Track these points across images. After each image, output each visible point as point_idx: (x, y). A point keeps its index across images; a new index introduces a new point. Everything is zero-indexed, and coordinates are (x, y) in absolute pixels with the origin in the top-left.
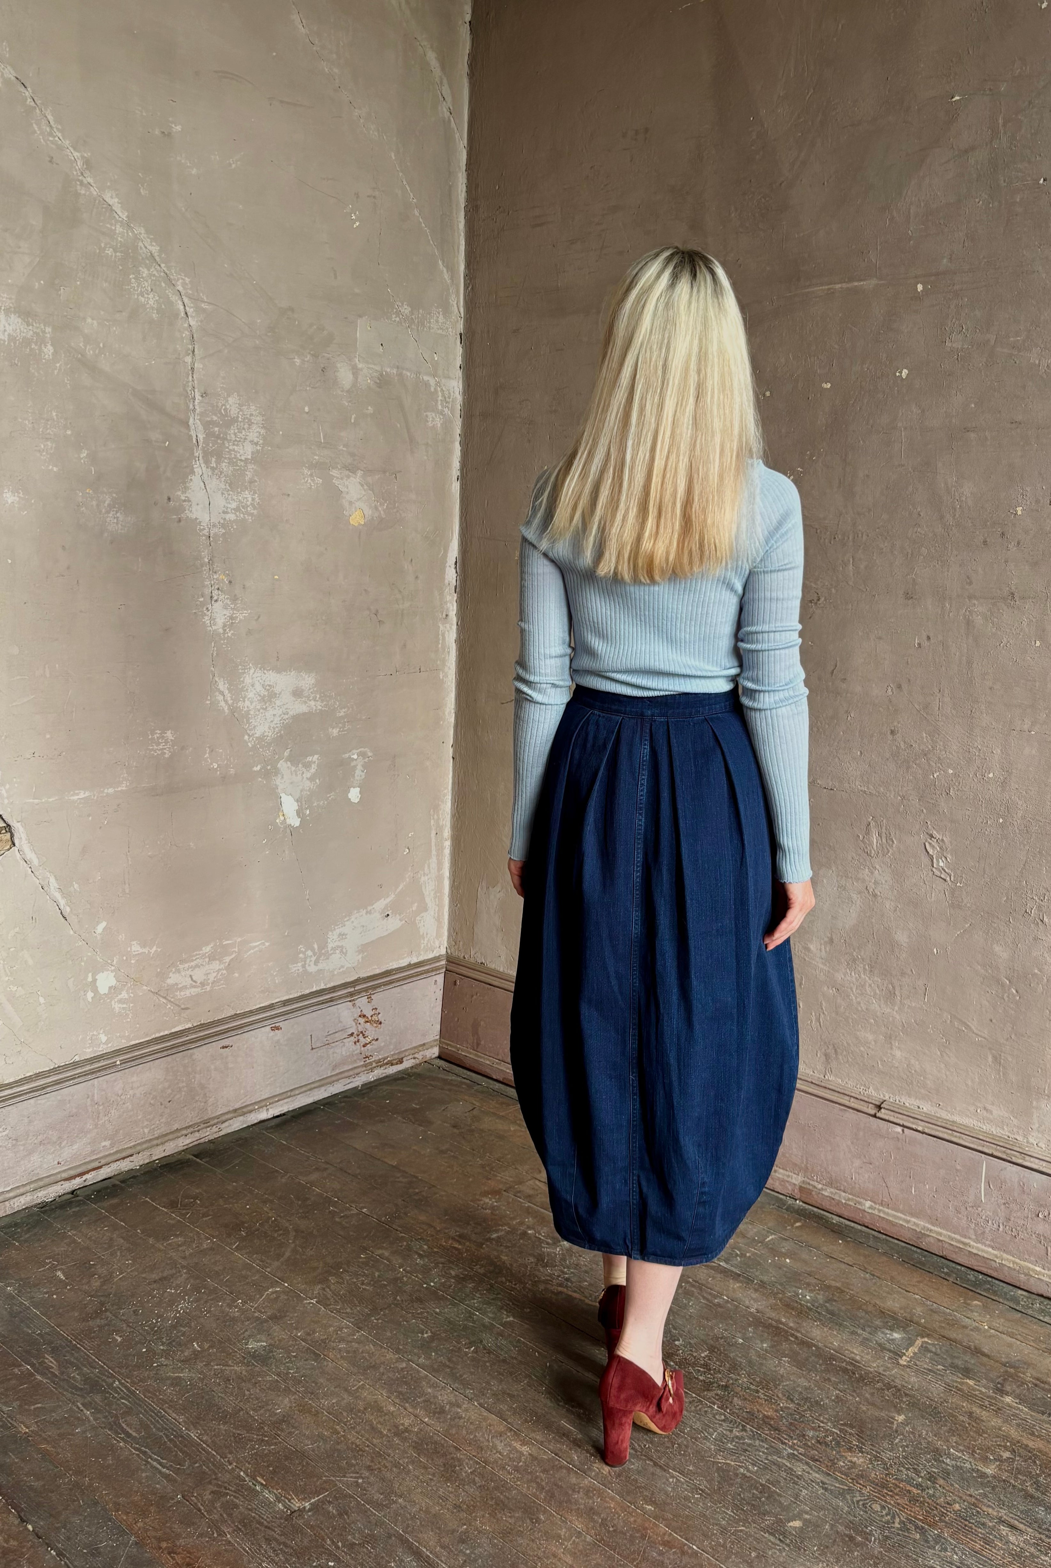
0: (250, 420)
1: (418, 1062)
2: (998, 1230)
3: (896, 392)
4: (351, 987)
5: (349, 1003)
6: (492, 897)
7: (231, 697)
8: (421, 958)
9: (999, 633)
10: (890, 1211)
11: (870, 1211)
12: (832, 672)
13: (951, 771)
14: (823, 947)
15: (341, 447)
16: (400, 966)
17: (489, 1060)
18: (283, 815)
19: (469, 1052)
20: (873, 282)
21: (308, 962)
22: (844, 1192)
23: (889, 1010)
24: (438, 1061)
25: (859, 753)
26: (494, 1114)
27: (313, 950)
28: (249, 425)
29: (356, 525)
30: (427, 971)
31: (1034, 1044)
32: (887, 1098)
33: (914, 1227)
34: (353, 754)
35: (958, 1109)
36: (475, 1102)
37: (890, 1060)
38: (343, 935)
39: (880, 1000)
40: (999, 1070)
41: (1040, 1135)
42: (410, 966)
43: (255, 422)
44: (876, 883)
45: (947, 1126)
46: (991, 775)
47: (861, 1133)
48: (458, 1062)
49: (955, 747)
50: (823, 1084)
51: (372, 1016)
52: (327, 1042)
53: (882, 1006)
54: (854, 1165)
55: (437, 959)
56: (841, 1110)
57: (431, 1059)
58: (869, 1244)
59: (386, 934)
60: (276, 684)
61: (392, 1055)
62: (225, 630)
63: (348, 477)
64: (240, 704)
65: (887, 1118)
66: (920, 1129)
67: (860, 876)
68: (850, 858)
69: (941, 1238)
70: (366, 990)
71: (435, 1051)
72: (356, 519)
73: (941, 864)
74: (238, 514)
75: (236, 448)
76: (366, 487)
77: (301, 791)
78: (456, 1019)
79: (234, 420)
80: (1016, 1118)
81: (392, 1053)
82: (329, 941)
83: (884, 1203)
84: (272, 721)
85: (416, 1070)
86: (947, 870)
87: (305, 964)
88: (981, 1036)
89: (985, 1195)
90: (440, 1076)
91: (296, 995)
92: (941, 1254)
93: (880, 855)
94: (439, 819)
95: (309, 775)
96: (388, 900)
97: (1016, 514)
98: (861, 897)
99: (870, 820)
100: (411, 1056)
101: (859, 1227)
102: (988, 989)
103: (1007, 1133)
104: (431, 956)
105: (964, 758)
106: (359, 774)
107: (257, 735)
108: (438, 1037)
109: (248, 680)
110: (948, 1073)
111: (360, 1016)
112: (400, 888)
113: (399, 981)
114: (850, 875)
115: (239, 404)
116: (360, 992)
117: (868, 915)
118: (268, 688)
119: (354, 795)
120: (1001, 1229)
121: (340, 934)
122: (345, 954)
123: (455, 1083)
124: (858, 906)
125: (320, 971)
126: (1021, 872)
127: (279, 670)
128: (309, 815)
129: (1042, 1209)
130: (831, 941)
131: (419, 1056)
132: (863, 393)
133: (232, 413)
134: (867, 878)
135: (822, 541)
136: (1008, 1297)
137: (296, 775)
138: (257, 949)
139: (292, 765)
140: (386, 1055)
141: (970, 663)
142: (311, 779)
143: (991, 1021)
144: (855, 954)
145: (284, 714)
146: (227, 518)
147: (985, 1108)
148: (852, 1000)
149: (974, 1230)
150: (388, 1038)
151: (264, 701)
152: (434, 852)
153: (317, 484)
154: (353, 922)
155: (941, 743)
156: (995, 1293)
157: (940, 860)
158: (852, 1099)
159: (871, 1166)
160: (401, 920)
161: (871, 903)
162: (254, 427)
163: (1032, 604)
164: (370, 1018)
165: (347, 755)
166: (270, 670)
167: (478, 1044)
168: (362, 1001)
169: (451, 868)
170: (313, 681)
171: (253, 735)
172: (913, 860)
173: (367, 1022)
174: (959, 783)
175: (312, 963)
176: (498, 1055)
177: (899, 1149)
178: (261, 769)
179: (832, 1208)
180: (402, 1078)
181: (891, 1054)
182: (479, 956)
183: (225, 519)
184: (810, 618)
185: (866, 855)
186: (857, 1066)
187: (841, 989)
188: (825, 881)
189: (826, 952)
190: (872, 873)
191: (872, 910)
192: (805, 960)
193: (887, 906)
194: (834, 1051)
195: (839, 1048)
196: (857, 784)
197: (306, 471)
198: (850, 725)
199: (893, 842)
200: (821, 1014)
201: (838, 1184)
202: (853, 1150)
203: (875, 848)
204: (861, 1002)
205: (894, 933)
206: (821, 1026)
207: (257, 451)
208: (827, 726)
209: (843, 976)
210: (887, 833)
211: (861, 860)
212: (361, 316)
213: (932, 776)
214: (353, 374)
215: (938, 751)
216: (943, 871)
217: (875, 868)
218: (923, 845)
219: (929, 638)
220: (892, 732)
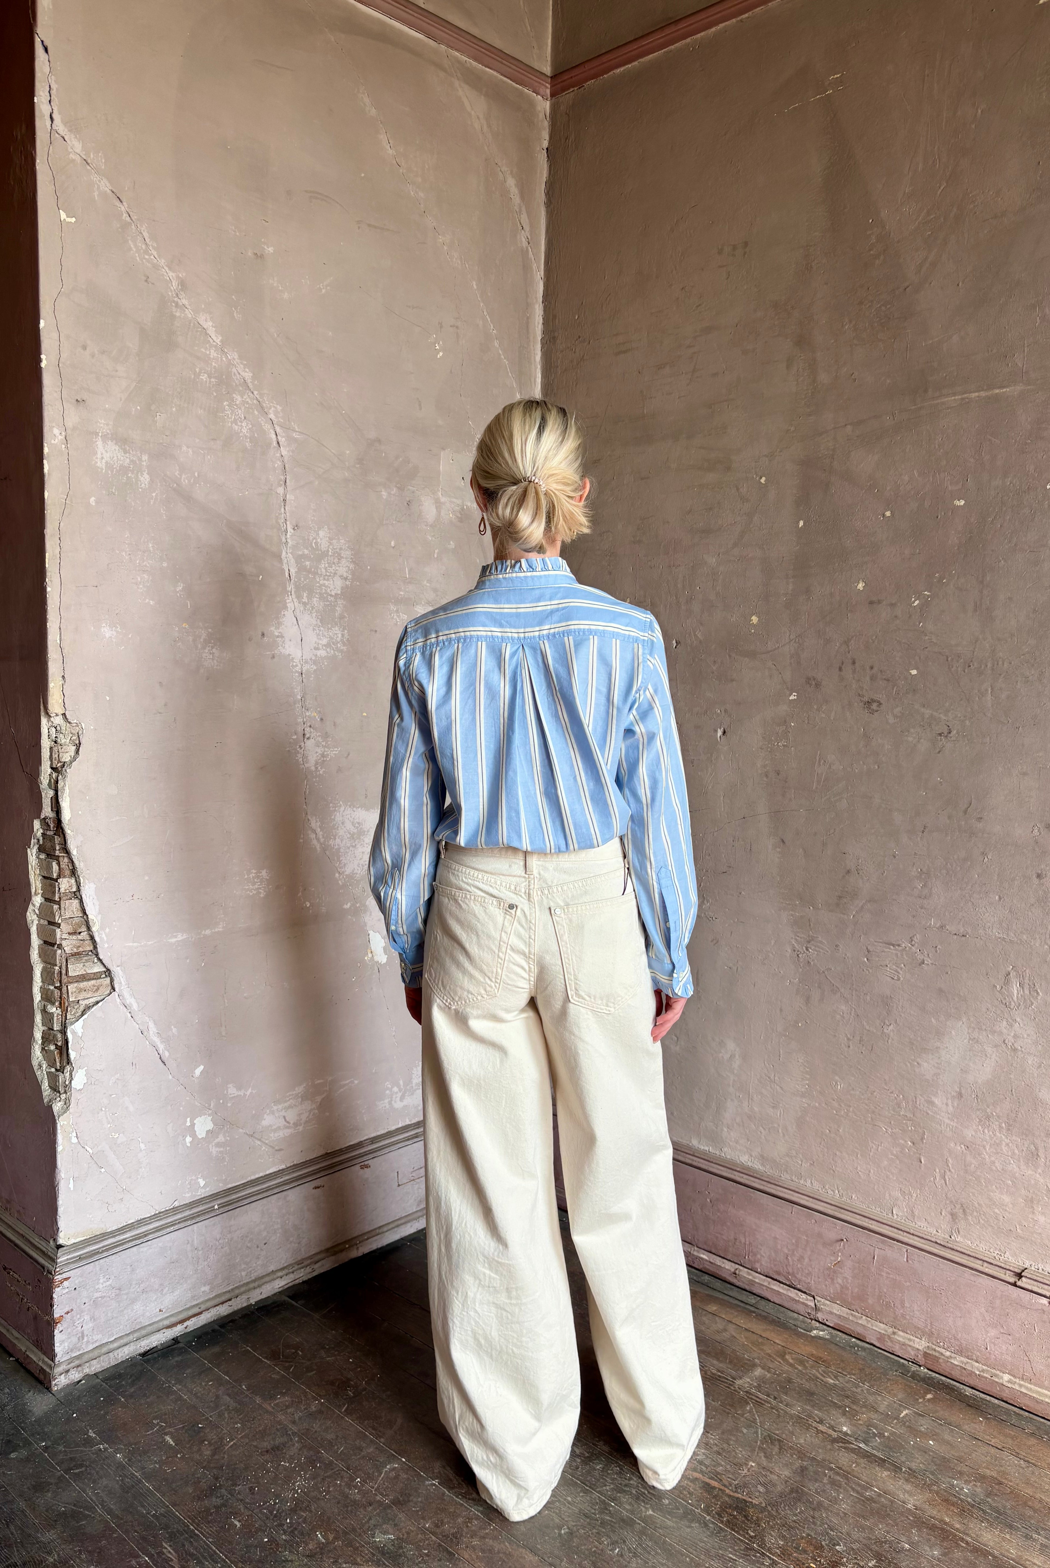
0: (339, 555)
3: (1046, 506)
7: (323, 836)
10: (1032, 1387)
11: (1010, 1385)
12: (963, 813)
14: (949, 1100)
15: (425, 583)
18: (371, 952)
20: (1019, 388)
21: (394, 1098)
22: (977, 1362)
23: (1030, 1172)
25: (997, 897)
27: (398, 1086)
28: (339, 559)
32: (1027, 1265)
37: (1031, 1225)
39: (1019, 1161)
43: (345, 556)
44: (1016, 1037)
47: (998, 1302)
50: (949, 1246)
53: (1022, 1167)
54: (989, 1334)
56: (973, 1275)
58: (1013, 1424)
60: (365, 821)
62: (317, 768)
64: (331, 842)
65: (1029, 1287)
67: (997, 1028)
68: (984, 1010)
74: (328, 650)
75: (326, 583)
79: (325, 554)
83: (1026, 1378)
87: (391, 1101)
91: (383, 1132)
93: (1023, 1007)
98: (997, 1051)
99: (1010, 969)
101: (996, 1401)
107: (348, 876)
109: (338, 818)
114: (984, 1027)
115: (329, 538)
117: (1005, 1070)
118: (358, 825)
124: (993, 1060)
125: (405, 1107)
127: (367, 808)
132: (1004, 509)
133: (322, 546)
134: (1005, 1031)
135: (954, 669)
138: (348, 1086)
144: (988, 1110)
146: (318, 654)
148: (985, 1159)
151: (355, 838)
158: (986, 1264)
159: (1010, 1337)
161: (1010, 1058)
162: (344, 561)
166: (360, 807)
171: (343, 872)
175: (398, 1100)
177: (1045, 1322)
178: (352, 906)
179: (964, 1379)
181: (1032, 1219)
183: (316, 655)
184: (939, 752)
185: (1005, 1006)
186: (990, 1229)
187: (971, 1146)
188: (953, 1032)
189: (953, 1107)
190: (1011, 1026)
191: (1012, 1065)
192: (928, 1114)
193: (1030, 1062)
194: (961, 1211)
195: (968, 1209)
196: (994, 931)
197: (392, 607)
198: (987, 867)
199: (1038, 993)
200: (947, 1171)
201: (970, 1354)
202: (988, 1318)
203: (1015, 998)
204: (996, 1162)
205: (1038, 1090)
206: (946, 1184)
207: (347, 586)
208: (959, 869)
209: (974, 1134)
210: (1031, 984)
211: (999, 1012)
212: (443, 449)
214: (436, 508)
217: (1015, 1021)
220: (1039, 876)
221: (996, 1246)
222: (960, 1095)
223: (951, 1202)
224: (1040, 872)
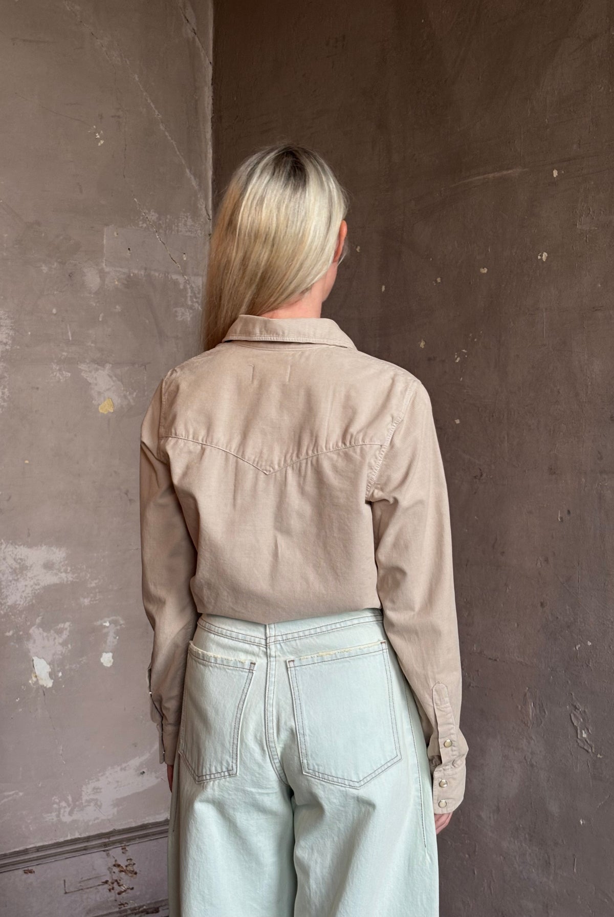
3: (538, 274)
4: (105, 838)
5: (103, 852)
13: (590, 644)
15: (89, 344)
16: (158, 820)
18: (36, 677)
20: (519, 170)
21: (62, 811)
23: (545, 879)
25: (516, 625)
27: (67, 801)
29: (106, 413)
34: (105, 622)
38: (98, 789)
39: (538, 869)
43: (4, 325)
44: (532, 753)
49: (592, 620)
51: (126, 866)
52: (81, 888)
53: (540, 875)
59: (141, 790)
60: (27, 558)
61: (149, 904)
63: (97, 370)
67: (520, 746)
68: (511, 729)
70: (120, 841)
72: (106, 407)
73: (585, 735)
76: (114, 378)
77: (54, 655)
81: (148, 902)
82: (83, 793)
84: (23, 591)
86: (588, 742)
87: (59, 814)
91: (50, 842)
93: (535, 725)
95: (61, 641)
96: (144, 758)
98: (521, 767)
99: (526, 690)
105: (600, 630)
106: (112, 640)
107: (9, 603)
111: (114, 865)
114: (511, 745)
116: (114, 843)
117: (527, 784)
118: (19, 561)
119: (107, 659)
121: (94, 788)
122: (100, 807)
124: (518, 775)
125: (74, 821)
127: (30, 546)
128: (61, 677)
132: (512, 276)
134: (525, 748)
135: (482, 419)
137: (48, 640)
138: (10, 798)
139: (44, 631)
140: (142, 904)
141: (602, 537)
142: (64, 644)
144: (517, 823)
145: (36, 585)
148: (516, 868)
150: (143, 888)
151: (16, 573)
153: (66, 377)
154: (107, 777)
155: (581, 616)
157: (583, 732)
160: (157, 778)
161: (529, 773)
164: (125, 868)
165: (99, 623)
166: (21, 545)
168: (116, 852)
170: (64, 555)
171: (5, 603)
172: (561, 731)
173: (122, 871)
174: (597, 655)
175: (66, 814)
178: (13, 635)
184: (475, 493)
185: (524, 725)
187: (507, 857)
189: (494, 820)
190: (529, 743)
191: (531, 780)
193: (542, 777)
196: (515, 655)
197: (54, 366)
198: (509, 597)
199: (545, 712)
200: (492, 881)
203: (531, 718)
204: (523, 871)
205: (547, 802)
206: (491, 893)
207: (7, 350)
208: (490, 598)
209: (508, 845)
210: (540, 704)
211: (520, 730)
212: (107, 225)
213: (574, 648)
214: (100, 277)
215: (579, 623)
216: (585, 743)
217: (531, 738)
218: (569, 717)
219: (569, 512)
220: (542, 605)
222: (498, 809)
224: (542, 601)
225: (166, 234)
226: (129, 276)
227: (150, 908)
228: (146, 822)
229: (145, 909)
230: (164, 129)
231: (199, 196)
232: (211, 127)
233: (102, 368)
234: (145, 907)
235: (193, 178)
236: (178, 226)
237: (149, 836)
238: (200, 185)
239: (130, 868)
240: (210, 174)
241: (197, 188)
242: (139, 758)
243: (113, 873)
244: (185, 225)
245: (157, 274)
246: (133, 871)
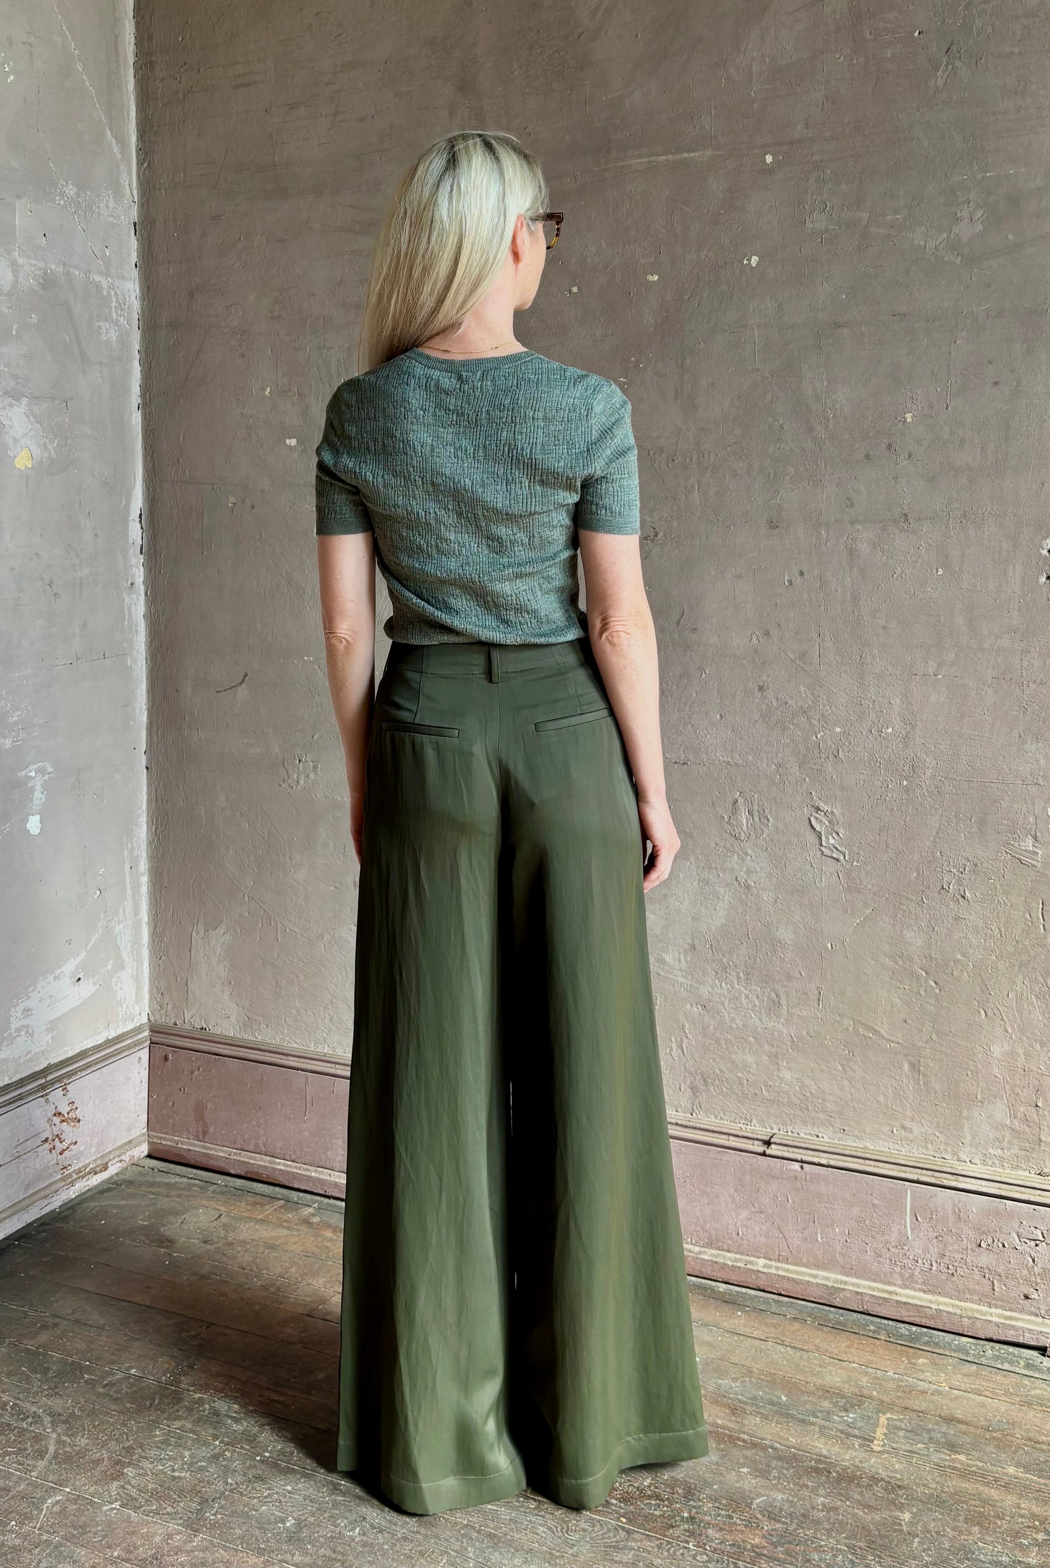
1: (124, 1165)
2: (931, 1269)
3: (744, 283)
4: (42, 1078)
5: (41, 1098)
6: (213, 942)
8: (120, 1031)
9: (890, 561)
10: (790, 1267)
11: (766, 1270)
12: (678, 623)
13: (838, 730)
14: (682, 956)
16: (97, 1043)
17: (224, 1152)
19: (191, 1144)
20: (709, 152)
22: (729, 1251)
23: (772, 1024)
24: (148, 1160)
25: (718, 716)
26: (250, 1219)
29: (23, 468)
30: (129, 1047)
31: (961, 1043)
32: (775, 1130)
33: (823, 1282)
34: (31, 771)
35: (868, 1131)
36: (218, 1207)
37: (777, 1084)
38: (29, 1010)
39: (760, 1012)
40: (919, 1079)
41: (974, 1150)
42: (109, 1043)
44: (748, 872)
45: (858, 1154)
46: (890, 730)
47: (747, 1178)
48: (178, 1159)
49: (842, 701)
50: (691, 1124)
51: (68, 1113)
52: (17, 1155)
53: (764, 1020)
54: (740, 1217)
55: (138, 1030)
56: (719, 1152)
57: (140, 1159)
58: (773, 1311)
59: (78, 1004)
61: (95, 1160)
63: (12, 406)
65: (779, 1154)
66: (824, 1162)
67: (729, 865)
68: (713, 845)
69: (860, 1290)
70: (59, 1079)
71: (144, 1149)
72: (23, 460)
73: (832, 841)
76: (32, 419)
78: (171, 1104)
80: (941, 1133)
81: (94, 1158)
82: (12, 1019)
83: (781, 1258)
85: (123, 1177)
86: (839, 848)
88: (895, 1043)
89: (912, 1230)
90: (158, 1179)
92: (861, 1310)
93: (753, 837)
94: (133, 849)
96: (79, 959)
97: (905, 421)
98: (730, 891)
99: (737, 796)
100: (117, 1159)
101: (753, 1292)
102: (898, 984)
103: (932, 1153)
104: (130, 1026)
105: (854, 712)
106: (39, 796)
108: (146, 1130)
110: (853, 1090)
111: (55, 1115)
112: (92, 942)
113: (98, 1063)
114: (714, 865)
116: (52, 1083)
117: (739, 911)
119: (34, 824)
120: (934, 1268)
121: (24, 1010)
122: (32, 1035)
123: (183, 1186)
124: (726, 901)
126: (934, 842)
129: (984, 1237)
130: (693, 947)
131: (126, 1157)
132: (701, 285)
134: (736, 867)
135: (656, 465)
136: (953, 1347)
140: (87, 1161)
141: (856, 600)
143: (905, 1021)
144: (725, 960)
147: (903, 1127)
148: (724, 1016)
149: (901, 1274)
150: (88, 1138)
152: (129, 892)
154: (39, 992)
155: (825, 697)
156: (937, 1345)
157: (830, 837)
158: (732, 1138)
159: (763, 1216)
160: (95, 984)
161: (744, 897)
163: (930, 525)
165: (23, 773)
167: (205, 1133)
168: (56, 1095)
169: (150, 911)
172: (796, 840)
173: (63, 1121)
174: (850, 743)
176: (235, 1142)
177: (798, 1190)
179: (715, 1274)
180: (109, 1190)
181: (778, 1076)
182: (198, 1020)
185: (734, 839)
186: (734, 1097)
187: (709, 1006)
188: (680, 875)
189: (686, 962)
190: (743, 860)
191: (746, 905)
192: (659, 974)
193: (765, 899)
194: (702, 1082)
195: (709, 1078)
196: (718, 754)
198: (706, 683)
199: (768, 820)
200: (684, 1038)
201: (720, 1244)
202: (737, 1199)
203: (745, 828)
204: (736, 1018)
205: (775, 929)
206: (684, 1054)
208: (675, 687)
209: (710, 990)
210: (760, 810)
211: (728, 846)
212: (19, 197)
213: (814, 738)
214: (13, 271)
215: (821, 707)
216: (834, 850)
217: (746, 854)
218: (808, 821)
219: (802, 573)
220: (761, 688)
221: (741, 1115)
223: (691, 1073)
224: (761, 684)
225: (86, 217)
226: (46, 273)
227: (97, 1166)
228: (84, 1048)
229: (91, 1169)
230: (81, 70)
231: (121, 168)
232: (133, 75)
233: (18, 404)
234: (91, 1166)
235: (114, 141)
236: (99, 207)
237: (91, 1066)
238: (122, 153)
239: (72, 1115)
240: (134, 139)
241: (119, 156)
242: (75, 959)
243: (53, 1126)
244: (107, 207)
245: (77, 273)
246: (76, 1118)
